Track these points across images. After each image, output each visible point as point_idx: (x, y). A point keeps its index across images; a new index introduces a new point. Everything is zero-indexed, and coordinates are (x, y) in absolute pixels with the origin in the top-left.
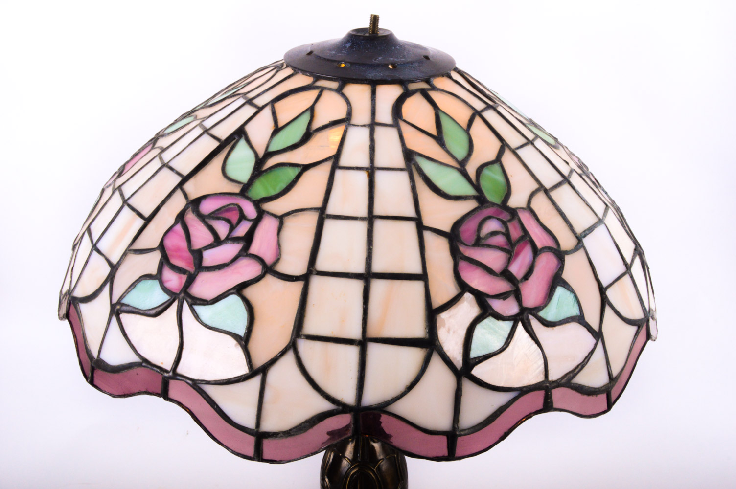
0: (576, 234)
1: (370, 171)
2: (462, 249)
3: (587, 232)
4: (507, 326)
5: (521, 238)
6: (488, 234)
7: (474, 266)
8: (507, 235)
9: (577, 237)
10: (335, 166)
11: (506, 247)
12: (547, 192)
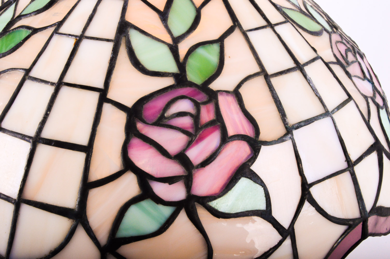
0: (287, 124)
1: (78, 38)
2: (140, 126)
3: (302, 124)
4: (167, 211)
5: (211, 123)
6: (174, 114)
7: (147, 145)
8: (196, 117)
9: (286, 128)
10: (56, 32)
11: (191, 130)
12: (267, 77)
